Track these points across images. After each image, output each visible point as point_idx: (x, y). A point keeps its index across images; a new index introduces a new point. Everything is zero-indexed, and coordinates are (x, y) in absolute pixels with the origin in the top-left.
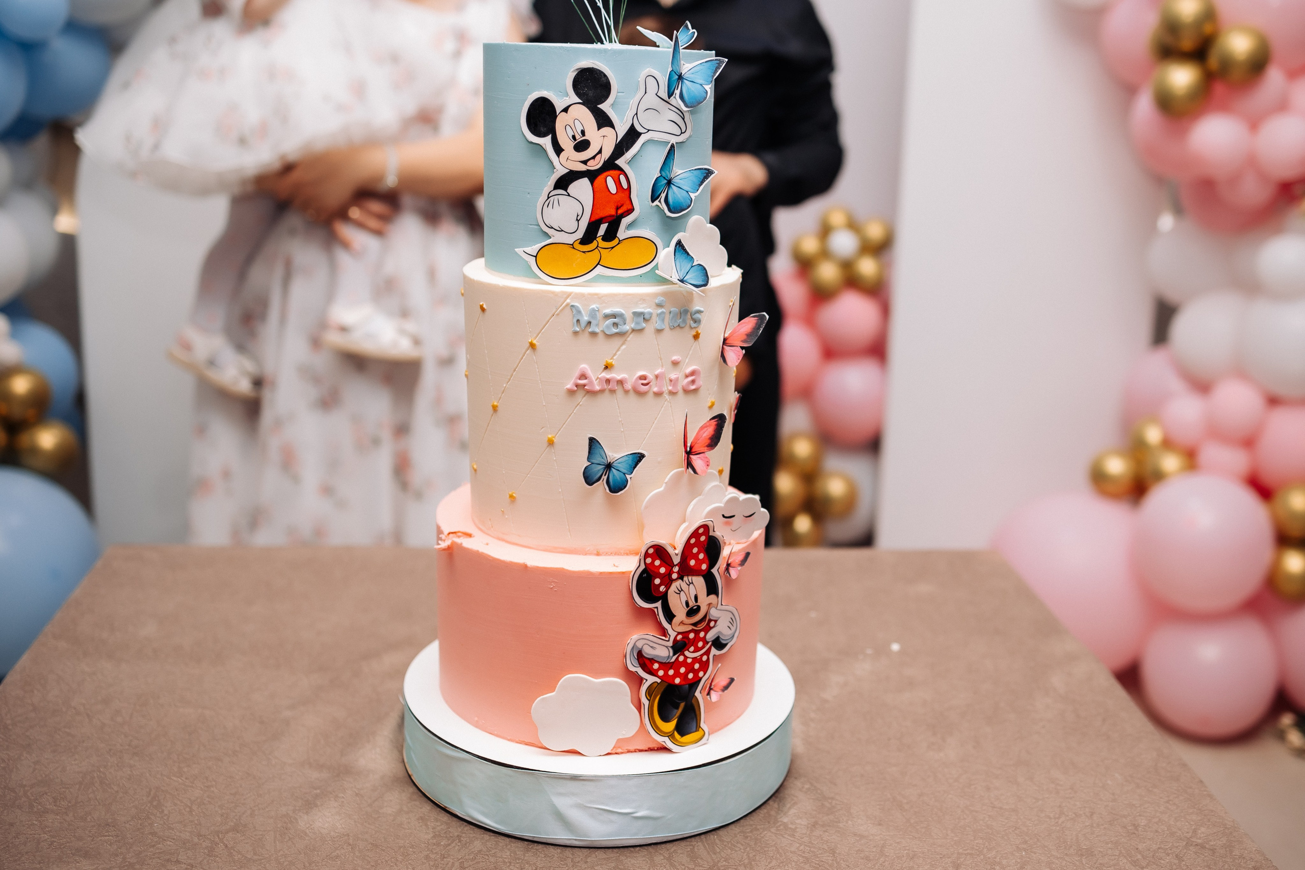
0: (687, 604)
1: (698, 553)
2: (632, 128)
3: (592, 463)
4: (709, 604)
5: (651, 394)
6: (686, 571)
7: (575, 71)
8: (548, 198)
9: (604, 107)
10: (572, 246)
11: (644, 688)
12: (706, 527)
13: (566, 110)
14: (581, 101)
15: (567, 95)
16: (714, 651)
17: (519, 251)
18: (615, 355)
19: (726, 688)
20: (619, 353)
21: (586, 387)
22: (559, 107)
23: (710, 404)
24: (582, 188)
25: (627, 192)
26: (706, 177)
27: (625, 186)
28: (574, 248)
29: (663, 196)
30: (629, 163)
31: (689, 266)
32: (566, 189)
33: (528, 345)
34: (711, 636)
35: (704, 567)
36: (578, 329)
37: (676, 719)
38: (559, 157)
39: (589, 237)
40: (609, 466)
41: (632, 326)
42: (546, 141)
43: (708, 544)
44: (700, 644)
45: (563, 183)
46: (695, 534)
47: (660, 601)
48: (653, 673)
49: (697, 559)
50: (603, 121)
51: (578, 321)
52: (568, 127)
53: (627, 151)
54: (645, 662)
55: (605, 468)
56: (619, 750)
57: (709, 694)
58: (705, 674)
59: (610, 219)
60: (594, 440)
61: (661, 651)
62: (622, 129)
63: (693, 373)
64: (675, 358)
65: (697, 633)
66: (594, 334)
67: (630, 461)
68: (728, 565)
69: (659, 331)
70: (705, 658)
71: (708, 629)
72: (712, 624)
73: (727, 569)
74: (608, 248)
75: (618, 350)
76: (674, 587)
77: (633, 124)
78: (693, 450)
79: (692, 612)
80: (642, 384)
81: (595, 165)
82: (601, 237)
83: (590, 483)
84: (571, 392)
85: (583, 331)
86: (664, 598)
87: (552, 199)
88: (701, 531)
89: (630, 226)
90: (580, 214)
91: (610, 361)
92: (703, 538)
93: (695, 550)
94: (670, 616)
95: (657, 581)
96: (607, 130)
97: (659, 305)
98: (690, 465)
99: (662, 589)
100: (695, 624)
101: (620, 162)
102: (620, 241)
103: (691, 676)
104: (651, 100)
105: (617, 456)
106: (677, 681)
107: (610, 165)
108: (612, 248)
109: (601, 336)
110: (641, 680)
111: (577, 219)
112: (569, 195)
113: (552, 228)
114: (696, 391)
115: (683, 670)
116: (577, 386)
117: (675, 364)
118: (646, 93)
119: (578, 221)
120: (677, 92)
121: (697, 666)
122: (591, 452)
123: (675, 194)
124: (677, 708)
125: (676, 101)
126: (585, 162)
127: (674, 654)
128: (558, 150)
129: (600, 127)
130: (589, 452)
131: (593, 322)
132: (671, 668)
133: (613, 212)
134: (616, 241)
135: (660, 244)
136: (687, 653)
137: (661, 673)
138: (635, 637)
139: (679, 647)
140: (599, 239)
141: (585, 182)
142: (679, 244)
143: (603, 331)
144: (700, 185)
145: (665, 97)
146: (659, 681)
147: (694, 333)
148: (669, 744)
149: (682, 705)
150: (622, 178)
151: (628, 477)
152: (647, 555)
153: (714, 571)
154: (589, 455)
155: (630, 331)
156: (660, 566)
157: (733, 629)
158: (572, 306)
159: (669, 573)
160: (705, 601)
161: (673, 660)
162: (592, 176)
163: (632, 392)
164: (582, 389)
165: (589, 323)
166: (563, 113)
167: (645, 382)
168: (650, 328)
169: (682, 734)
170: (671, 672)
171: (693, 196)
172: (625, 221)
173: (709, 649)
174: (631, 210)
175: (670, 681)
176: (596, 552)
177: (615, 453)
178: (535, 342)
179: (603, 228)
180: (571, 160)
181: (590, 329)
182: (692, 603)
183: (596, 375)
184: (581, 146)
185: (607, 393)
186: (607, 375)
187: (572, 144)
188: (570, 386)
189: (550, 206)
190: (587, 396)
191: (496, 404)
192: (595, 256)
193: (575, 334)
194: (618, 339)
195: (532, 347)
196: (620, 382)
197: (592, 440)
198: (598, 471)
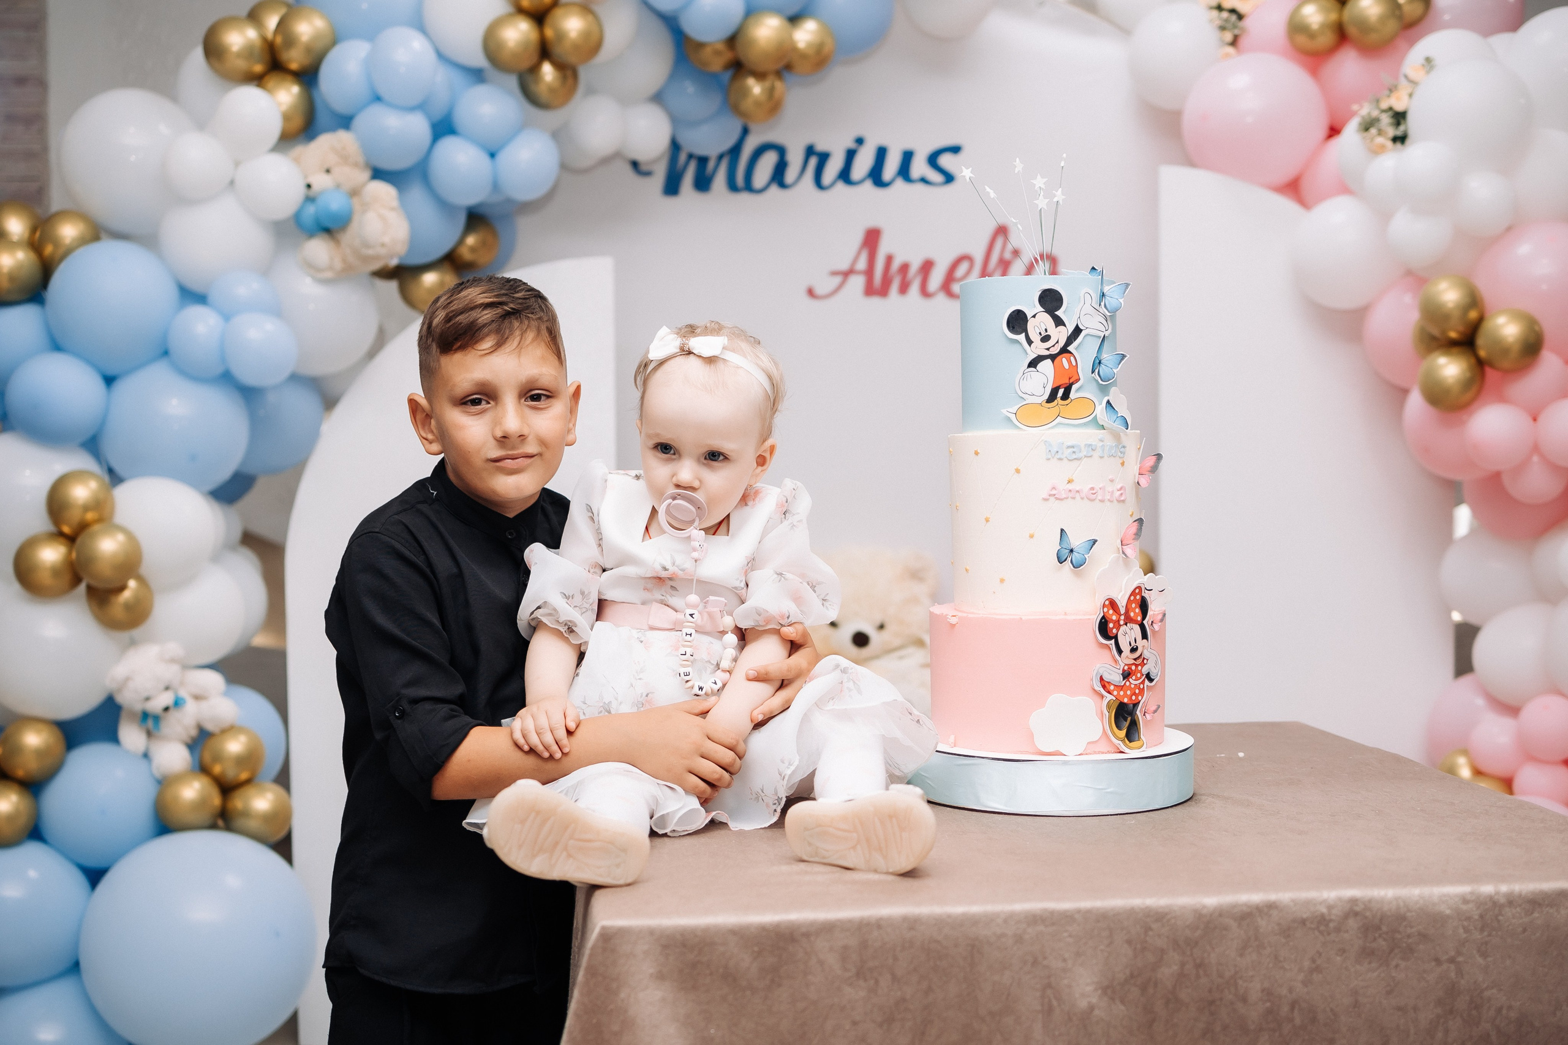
0: (1130, 645)
1: (1136, 608)
2: (1077, 327)
3: (1062, 548)
4: (1144, 646)
5: (1097, 501)
6: (1129, 620)
7: (1039, 292)
9: (1059, 313)
11: (1105, 702)
12: (1139, 588)
13: (1034, 316)
14: (1043, 310)
15: (1034, 307)
16: (1147, 683)
17: (1004, 411)
18: (1073, 473)
19: (1155, 712)
20: (1076, 472)
21: (1056, 496)
22: (1029, 315)
23: (1131, 513)
24: (1046, 366)
25: (1075, 368)
26: (1122, 359)
27: (1074, 364)
28: (1041, 406)
29: (1097, 371)
30: (1076, 349)
31: (1115, 417)
32: (1035, 367)
33: (1014, 471)
34: (1145, 670)
35: (1139, 618)
36: (1050, 457)
37: (1126, 730)
38: (1030, 346)
39: (1052, 398)
40: (1072, 551)
41: (1085, 453)
42: (1022, 337)
43: (1141, 602)
44: (1139, 675)
45: (1033, 364)
46: (1133, 593)
47: (1114, 640)
48: (1109, 692)
49: (1135, 612)
50: (1059, 322)
51: (1050, 451)
52: (1035, 327)
53: (1075, 341)
54: (1104, 683)
55: (1069, 553)
56: (1088, 751)
57: (1144, 715)
58: (1142, 699)
59: (1065, 386)
61: (1115, 677)
62: (1071, 328)
63: (1121, 489)
64: (1110, 477)
65: (1137, 666)
66: (1060, 459)
67: (1088, 546)
68: (1152, 622)
69: (1101, 457)
71: (1143, 664)
72: (1145, 661)
73: (1152, 624)
74: (1065, 405)
75: (1075, 470)
76: (1122, 630)
77: (1077, 324)
78: (1123, 543)
79: (1134, 650)
80: (1092, 493)
81: (1055, 350)
84: (1046, 500)
85: (1053, 458)
86: (1116, 638)
87: (1025, 375)
88: (1137, 591)
89: (1078, 390)
90: (1045, 383)
91: (1071, 478)
92: (1138, 597)
93: (1133, 605)
94: (1120, 651)
95: (1111, 625)
96: (1061, 328)
97: (1101, 441)
98: (1123, 553)
99: (1114, 631)
100: (1135, 659)
101: (1069, 348)
102: (1071, 400)
103: (1134, 698)
104: (1088, 308)
105: (1078, 542)
106: (1126, 700)
107: (1064, 350)
108: (1067, 405)
109: (1065, 460)
110: (1102, 697)
111: (1043, 387)
112: (1037, 371)
113: (1026, 394)
114: (1123, 501)
115: (1129, 693)
116: (1050, 495)
117: (1112, 481)
118: (1085, 304)
120: (1103, 304)
121: (1137, 691)
122: (1062, 539)
123: (1103, 369)
124: (1126, 721)
125: (1103, 310)
126: (1048, 349)
127: (1124, 680)
128: (1030, 342)
129: (1057, 326)
130: (1060, 540)
131: (1060, 452)
132: (1121, 690)
133: (1067, 382)
134: (1069, 400)
135: (1097, 402)
136: (1130, 680)
137: (1115, 693)
138: (1098, 666)
139: (1126, 675)
140: (1059, 399)
142: (1108, 402)
143: (1066, 457)
144: (1119, 364)
145: (1097, 307)
146: (1114, 699)
147: (1121, 462)
148: (1123, 748)
149: (1129, 719)
150: (1072, 359)
151: (1086, 556)
152: (1104, 606)
153: (1145, 622)
154: (1060, 542)
155: (1084, 457)
156: (1112, 615)
157: (1157, 669)
158: (1045, 441)
159: (1119, 621)
160: (1141, 643)
161: (1122, 684)
162: (1053, 357)
163: (1085, 498)
164: (1054, 496)
165: (1058, 452)
166: (1032, 318)
167: (1094, 492)
168: (1096, 454)
169: (1130, 742)
170: (1122, 693)
171: (1115, 371)
172: (1074, 387)
173: (1144, 680)
174: (1078, 380)
175: (1122, 701)
176: (1064, 613)
177: (1076, 540)
178: (1019, 468)
179: (1061, 392)
180: (1039, 349)
181: (1058, 456)
182: (1133, 644)
183: (1063, 486)
184: (1046, 339)
185: (1070, 499)
186: (1070, 486)
187: (1039, 338)
188: (1045, 496)
189: (1025, 379)
190: (1057, 501)
191: (988, 517)
192: (1056, 411)
193: (1049, 459)
194: (1076, 463)
195: (1018, 471)
196: (1078, 491)
197: (1062, 530)
198: (1066, 553)
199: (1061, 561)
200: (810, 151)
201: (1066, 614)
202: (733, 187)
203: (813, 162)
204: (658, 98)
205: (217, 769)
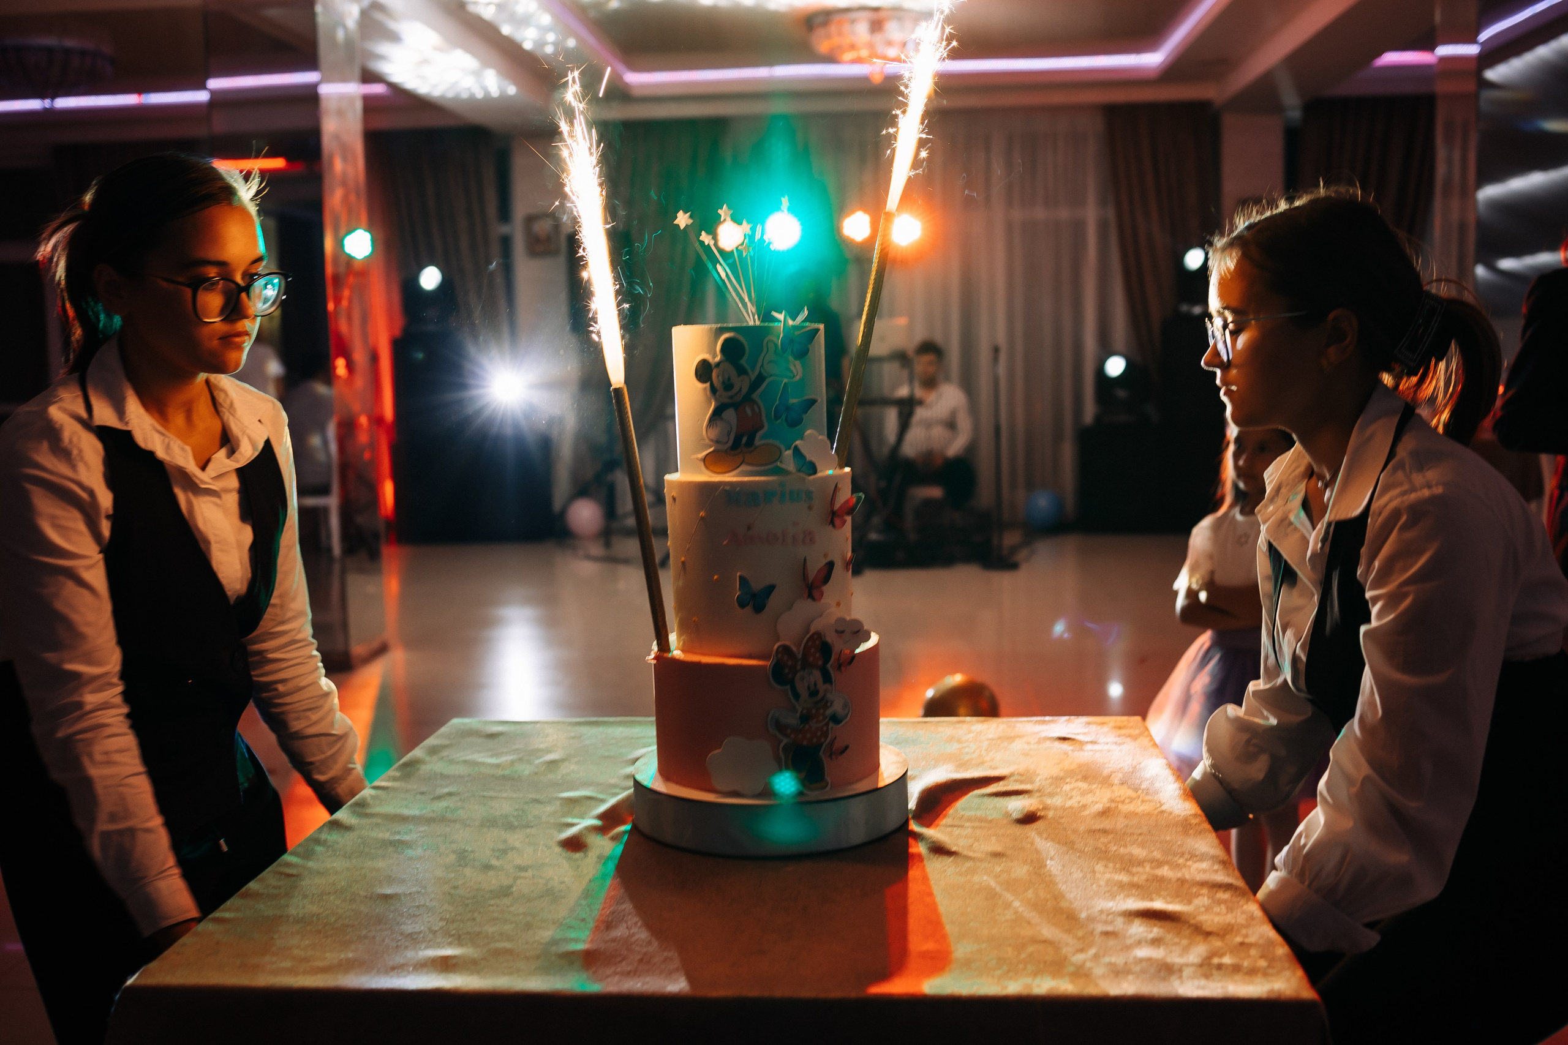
0: (809, 688)
1: (815, 653)
2: (760, 373)
3: (744, 593)
4: (826, 690)
5: (779, 546)
6: (806, 665)
7: (722, 340)
8: (709, 422)
9: (742, 362)
10: (725, 452)
11: (782, 745)
12: (818, 634)
14: (726, 359)
15: (718, 355)
16: (831, 724)
17: (693, 458)
19: (843, 752)
22: (713, 363)
23: (824, 554)
24: (730, 414)
25: (759, 415)
26: (813, 404)
27: (757, 411)
28: (727, 453)
29: (784, 417)
30: (759, 397)
31: (804, 462)
32: (720, 416)
33: (700, 518)
34: (829, 712)
35: (820, 663)
37: (806, 771)
38: (714, 395)
39: (736, 445)
40: (754, 594)
42: (707, 386)
43: (822, 647)
44: (821, 718)
45: (718, 412)
46: (811, 638)
47: (790, 685)
48: (787, 736)
49: (814, 657)
50: (741, 371)
51: (729, 500)
52: (720, 376)
53: (757, 388)
54: (780, 727)
55: (750, 596)
57: (830, 754)
58: (825, 741)
59: (749, 433)
60: (742, 578)
61: (792, 720)
62: (753, 376)
65: (818, 709)
67: (767, 590)
68: (839, 665)
70: (825, 729)
71: (826, 707)
72: (829, 704)
73: (837, 667)
74: (748, 452)
76: (798, 675)
78: (812, 586)
79: (813, 693)
81: (738, 399)
82: (744, 445)
83: (743, 606)
84: (727, 547)
85: (733, 506)
86: (792, 683)
87: (712, 423)
88: (815, 636)
89: (762, 437)
90: (730, 431)
91: (751, 525)
92: (818, 642)
93: (813, 650)
94: (797, 696)
95: (786, 671)
96: (744, 376)
98: (810, 595)
99: (790, 676)
100: (816, 703)
101: (754, 396)
102: (756, 447)
103: (815, 740)
104: (772, 355)
106: (805, 743)
107: (747, 398)
108: (752, 451)
110: (779, 740)
111: (728, 434)
112: (722, 420)
113: (713, 441)
115: (808, 735)
117: (795, 525)
119: (729, 436)
120: (790, 349)
121: (819, 734)
122: (743, 585)
123: (791, 415)
124: (806, 763)
125: (789, 355)
126: (731, 397)
127: (801, 724)
128: (714, 390)
129: (739, 375)
130: (740, 586)
132: (800, 733)
133: (750, 428)
134: (753, 447)
135: (783, 448)
136: (810, 724)
137: (793, 736)
138: (773, 710)
139: (805, 718)
140: (743, 447)
141: (732, 409)
144: (809, 409)
145: (781, 353)
146: (791, 742)
147: (808, 505)
149: (811, 759)
150: (756, 408)
151: (766, 601)
152: (778, 654)
153: (829, 666)
154: (741, 588)
155: (763, 503)
156: (788, 661)
157: (846, 710)
158: (725, 490)
159: (795, 666)
160: (822, 687)
161: (801, 728)
162: (736, 406)
163: (766, 543)
164: (734, 543)
166: (716, 367)
167: (775, 536)
168: (776, 499)
169: (811, 782)
170: (800, 736)
171: (804, 416)
172: (759, 435)
173: (828, 723)
174: (763, 426)
175: (800, 743)
178: (704, 515)
179: (744, 440)
180: (723, 397)
181: (737, 505)
182: (812, 688)
183: (743, 534)
184: (729, 387)
185: (750, 544)
186: (750, 533)
188: (726, 543)
189: (711, 427)
191: (684, 560)
192: (740, 458)
193: (728, 508)
194: (755, 509)
196: (758, 539)
198: (748, 598)
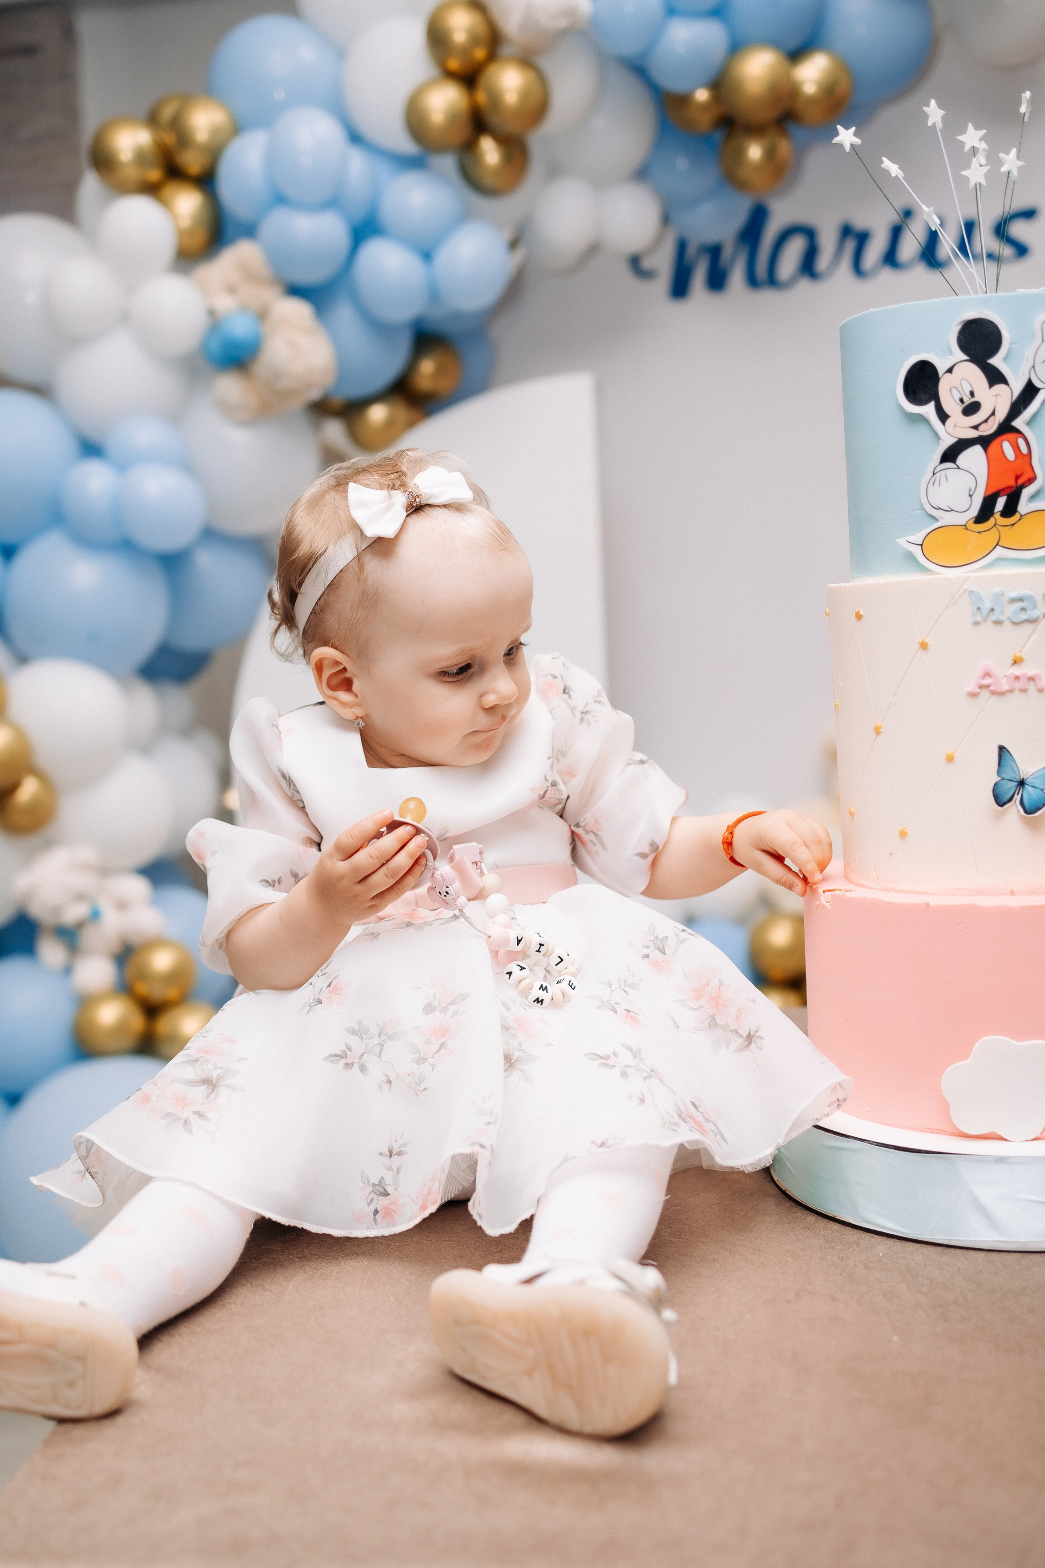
2: (1030, 383)
3: (1003, 779)
7: (958, 324)
8: (934, 474)
9: (995, 361)
10: (964, 527)
13: (950, 371)
14: (967, 358)
15: (951, 353)
17: (902, 541)
18: (1024, 647)
20: (1029, 644)
21: (991, 688)
22: (941, 368)
24: (974, 457)
25: (1028, 458)
27: (1024, 450)
28: (967, 529)
30: (1029, 423)
32: (955, 462)
33: (918, 645)
36: (979, 619)
38: (945, 424)
39: (985, 514)
40: (1022, 783)
41: (1042, 610)
42: (929, 410)
45: (950, 455)
50: (995, 377)
51: (979, 609)
52: (954, 390)
55: (1017, 786)
59: (1009, 491)
60: (1004, 750)
62: (1017, 386)
66: (998, 623)
74: (1010, 525)
75: (1027, 641)
77: (1030, 380)
81: (988, 429)
82: (999, 513)
83: (1001, 804)
84: (973, 695)
85: (985, 620)
87: (937, 475)
89: (1033, 497)
90: (973, 488)
91: (1018, 655)
96: (999, 388)
101: (1017, 423)
102: (1021, 516)
105: (1032, 770)
107: (1006, 428)
108: (1013, 525)
109: (1007, 624)
111: (970, 495)
112: (959, 468)
113: (940, 509)
116: (981, 687)
118: (1043, 341)
119: (971, 496)
122: (1001, 764)
126: (976, 427)
128: (943, 416)
129: (991, 385)
130: (999, 765)
131: (997, 609)
133: (1011, 482)
134: (1017, 517)
140: (997, 516)
141: (977, 449)
143: (1009, 619)
150: (1021, 442)
154: (998, 768)
155: (1041, 616)
158: (971, 592)
162: (985, 442)
164: (988, 687)
165: (992, 610)
166: (948, 374)
172: (1026, 493)
174: (1032, 480)
176: (1009, 892)
177: (1029, 765)
178: (926, 641)
179: (1001, 502)
180: (961, 428)
181: (994, 617)
183: (1004, 672)
184: (971, 409)
185: (1017, 692)
186: (1017, 671)
187: (960, 408)
188: (971, 687)
189: (937, 483)
190: (994, 698)
191: (879, 725)
192: (993, 535)
193: (976, 624)
194: (1028, 628)
195: (924, 646)
196: (1031, 679)
197: (1002, 749)
198: (1010, 788)
199: (1000, 800)
200: (846, 231)
201: (1012, 893)
202: (753, 281)
203: (850, 246)
204: (642, 174)
205: (142, 988)
